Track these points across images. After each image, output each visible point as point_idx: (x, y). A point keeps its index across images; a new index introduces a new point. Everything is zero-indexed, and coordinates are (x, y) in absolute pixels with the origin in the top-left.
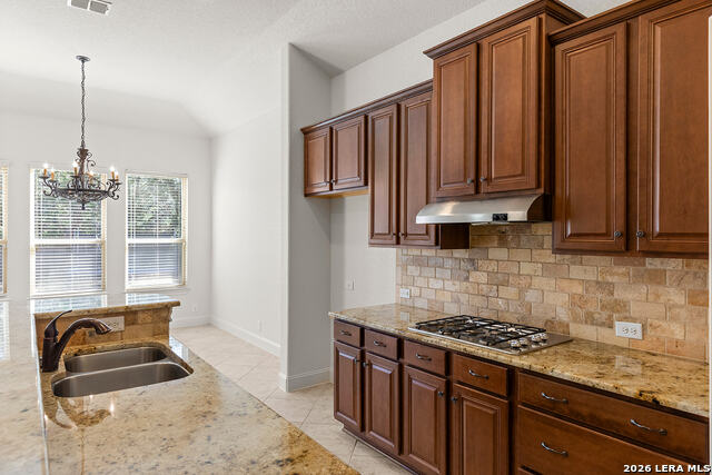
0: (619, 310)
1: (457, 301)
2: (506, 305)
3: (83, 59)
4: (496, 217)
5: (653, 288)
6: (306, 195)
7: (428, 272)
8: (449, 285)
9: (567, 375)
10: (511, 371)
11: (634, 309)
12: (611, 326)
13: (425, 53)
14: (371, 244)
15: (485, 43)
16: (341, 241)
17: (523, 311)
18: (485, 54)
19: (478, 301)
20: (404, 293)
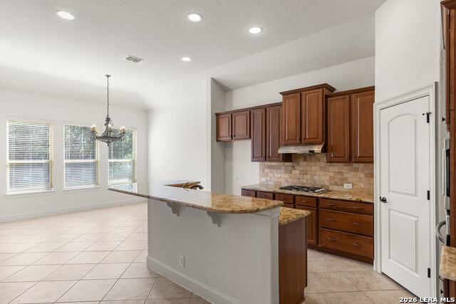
0: (345, 180)
1: (287, 181)
2: (306, 181)
3: (108, 76)
4: (310, 151)
5: (355, 173)
6: (217, 141)
7: (274, 171)
8: (283, 176)
9: (336, 197)
10: (317, 198)
11: (350, 180)
12: (343, 186)
13: (281, 93)
14: (252, 161)
15: (303, 93)
16: (231, 160)
17: (313, 183)
18: (303, 98)
19: (295, 181)
20: (264, 180)
